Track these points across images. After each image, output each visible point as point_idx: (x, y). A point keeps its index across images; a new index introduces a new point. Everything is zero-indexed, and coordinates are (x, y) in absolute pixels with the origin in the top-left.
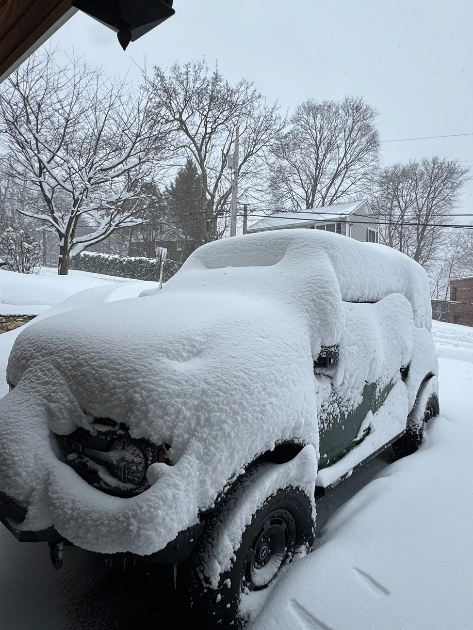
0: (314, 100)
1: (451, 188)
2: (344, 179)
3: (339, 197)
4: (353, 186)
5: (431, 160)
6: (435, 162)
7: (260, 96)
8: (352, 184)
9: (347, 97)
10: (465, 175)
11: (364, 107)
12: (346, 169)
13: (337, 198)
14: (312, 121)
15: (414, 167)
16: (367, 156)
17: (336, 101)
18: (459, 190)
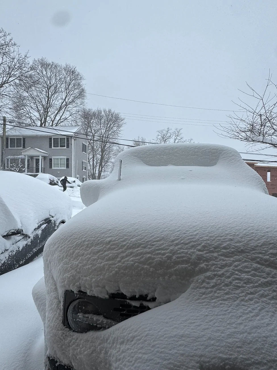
0: (46, 59)
1: (118, 126)
2: (65, 112)
3: (62, 122)
4: (71, 117)
5: (108, 110)
6: (110, 111)
7: (15, 44)
8: (70, 115)
9: (67, 64)
10: (123, 121)
11: (77, 73)
12: (65, 106)
13: (61, 122)
14: (44, 73)
15: (100, 112)
16: (78, 101)
17: (60, 64)
18: (121, 128)
